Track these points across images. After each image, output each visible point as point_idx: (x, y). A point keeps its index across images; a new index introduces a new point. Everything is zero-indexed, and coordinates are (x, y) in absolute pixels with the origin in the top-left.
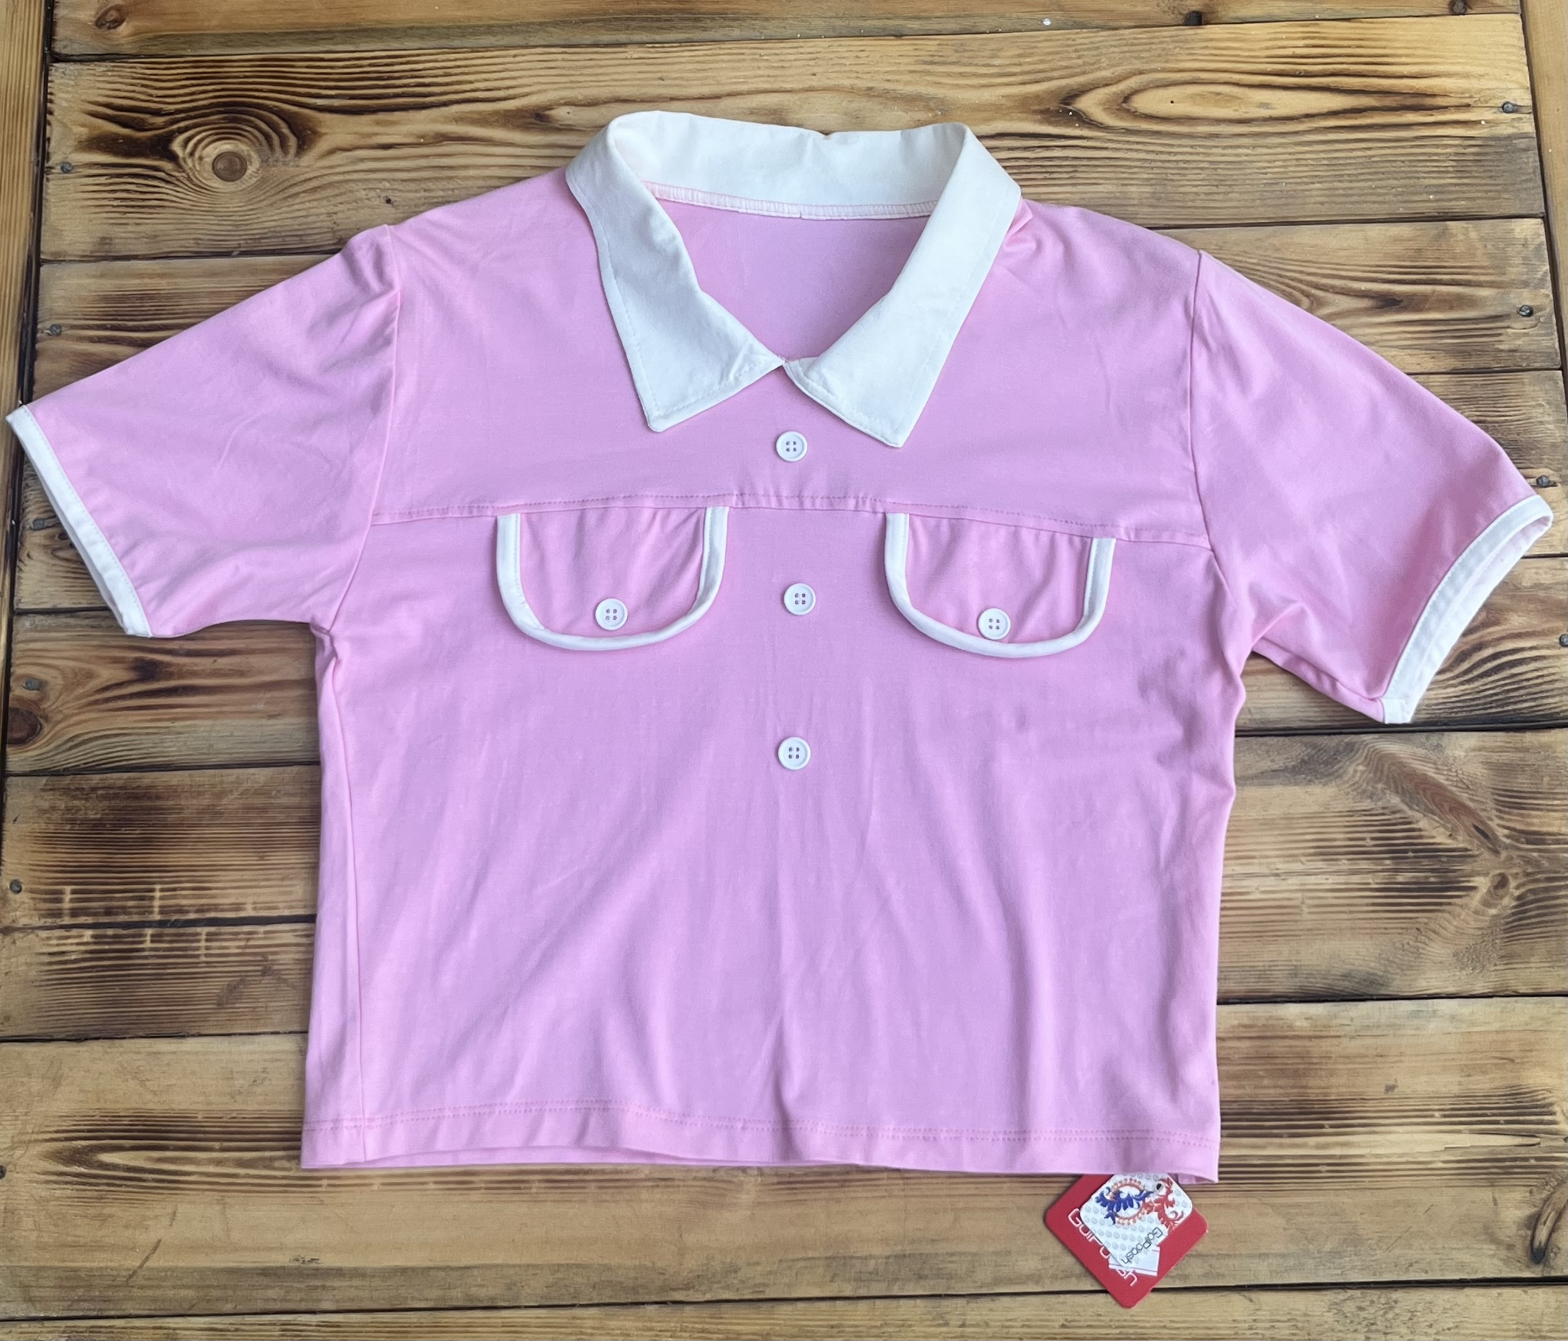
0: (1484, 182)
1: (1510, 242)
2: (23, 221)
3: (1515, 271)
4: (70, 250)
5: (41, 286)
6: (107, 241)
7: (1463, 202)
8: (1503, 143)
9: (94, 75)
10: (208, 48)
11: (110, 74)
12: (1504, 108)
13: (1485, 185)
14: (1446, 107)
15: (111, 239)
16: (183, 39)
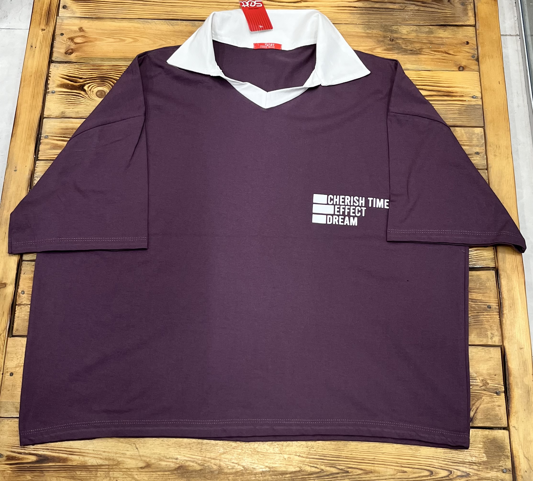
0: (466, 117)
1: (474, 134)
2: (40, 106)
3: (475, 142)
4: (53, 115)
5: (43, 124)
6: (64, 113)
7: (460, 122)
8: (472, 106)
9: (64, 67)
10: (98, 61)
11: (68, 67)
12: (473, 97)
13: (467, 118)
14: (456, 96)
15: (65, 112)
16: (90, 59)
